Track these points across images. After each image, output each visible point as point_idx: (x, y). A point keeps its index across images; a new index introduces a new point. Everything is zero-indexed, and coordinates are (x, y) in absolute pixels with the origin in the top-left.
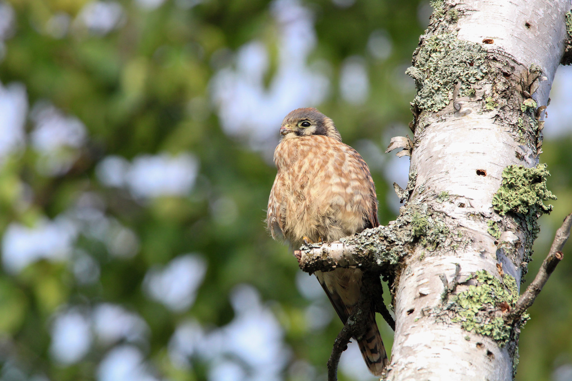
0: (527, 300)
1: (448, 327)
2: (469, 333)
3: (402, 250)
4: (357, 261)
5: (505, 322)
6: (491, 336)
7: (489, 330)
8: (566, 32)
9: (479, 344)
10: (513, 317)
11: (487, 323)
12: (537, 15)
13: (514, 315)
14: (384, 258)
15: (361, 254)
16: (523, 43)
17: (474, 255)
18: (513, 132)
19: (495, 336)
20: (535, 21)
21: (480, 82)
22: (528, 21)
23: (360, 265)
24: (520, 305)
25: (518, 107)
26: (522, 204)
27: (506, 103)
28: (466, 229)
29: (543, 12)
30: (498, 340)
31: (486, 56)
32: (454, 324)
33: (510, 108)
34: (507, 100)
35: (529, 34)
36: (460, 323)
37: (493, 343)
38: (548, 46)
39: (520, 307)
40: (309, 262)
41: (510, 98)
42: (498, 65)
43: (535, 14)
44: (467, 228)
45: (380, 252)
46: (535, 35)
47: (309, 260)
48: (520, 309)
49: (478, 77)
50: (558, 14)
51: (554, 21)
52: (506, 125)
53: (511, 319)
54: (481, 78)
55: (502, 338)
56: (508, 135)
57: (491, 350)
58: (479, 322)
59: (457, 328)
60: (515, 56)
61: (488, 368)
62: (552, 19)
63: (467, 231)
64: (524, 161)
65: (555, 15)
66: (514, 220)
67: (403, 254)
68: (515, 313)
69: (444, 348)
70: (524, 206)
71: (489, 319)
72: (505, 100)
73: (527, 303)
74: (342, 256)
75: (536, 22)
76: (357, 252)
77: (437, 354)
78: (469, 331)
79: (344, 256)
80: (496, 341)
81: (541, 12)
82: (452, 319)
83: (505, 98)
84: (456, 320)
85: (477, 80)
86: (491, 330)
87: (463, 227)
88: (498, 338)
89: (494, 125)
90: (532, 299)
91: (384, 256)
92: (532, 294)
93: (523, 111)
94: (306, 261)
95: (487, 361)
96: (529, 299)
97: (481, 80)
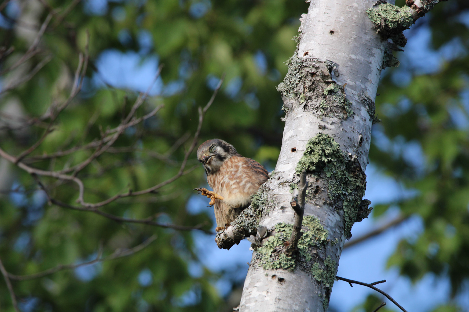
0: (293, 237)
1: (257, 271)
2: (268, 270)
3: (254, 220)
4: (242, 234)
5: (287, 255)
6: (281, 267)
7: (278, 264)
8: (371, 22)
9: (274, 276)
10: (290, 250)
11: (276, 260)
12: (339, 23)
13: (290, 249)
14: (252, 227)
15: (240, 229)
16: (328, 46)
17: (278, 213)
18: (317, 112)
19: (284, 266)
20: (337, 27)
21: (299, 85)
22: (332, 30)
23: (244, 236)
24: (291, 241)
25: (321, 93)
26: (311, 164)
27: (312, 94)
28: (277, 196)
29: (344, 18)
30: (287, 268)
31: (300, 66)
32: (259, 268)
33: (315, 96)
34: (313, 92)
35: (333, 38)
36: (262, 266)
37: (284, 271)
38: (352, 40)
39: (292, 242)
40: (221, 243)
41: (314, 90)
42: (307, 69)
43: (337, 22)
44: (278, 194)
45: (248, 225)
46: (338, 37)
47: (220, 242)
48: (292, 243)
49: (297, 82)
50: (358, 15)
51: (355, 20)
52: (311, 109)
53: (290, 252)
54: (299, 82)
55: (289, 266)
56: (313, 116)
57: (282, 277)
58: (272, 261)
59: (261, 270)
60: (321, 58)
61: (281, 290)
62: (354, 20)
63: (277, 197)
64: (326, 129)
65: (356, 16)
66: (312, 175)
67: (256, 222)
68: (290, 248)
69: (254, 287)
70: (312, 165)
71: (277, 257)
72: (311, 92)
73: (294, 238)
74: (234, 234)
75: (339, 27)
76: (238, 229)
77: (250, 292)
78: (268, 269)
79: (234, 233)
80: (286, 269)
81: (342, 18)
82: (259, 264)
83: (311, 91)
84: (260, 264)
85: (297, 84)
86: (280, 264)
87: (276, 194)
88: (286, 267)
89: (305, 112)
90: (296, 235)
91: (251, 227)
92: (295, 232)
93: (326, 94)
94: (219, 243)
95: (279, 285)
96: (294, 236)
97: (299, 83)
